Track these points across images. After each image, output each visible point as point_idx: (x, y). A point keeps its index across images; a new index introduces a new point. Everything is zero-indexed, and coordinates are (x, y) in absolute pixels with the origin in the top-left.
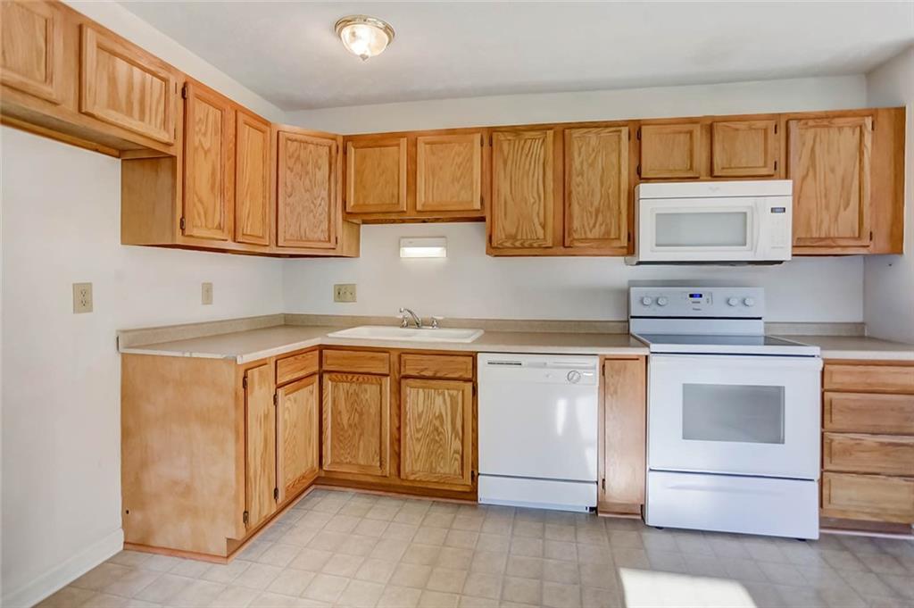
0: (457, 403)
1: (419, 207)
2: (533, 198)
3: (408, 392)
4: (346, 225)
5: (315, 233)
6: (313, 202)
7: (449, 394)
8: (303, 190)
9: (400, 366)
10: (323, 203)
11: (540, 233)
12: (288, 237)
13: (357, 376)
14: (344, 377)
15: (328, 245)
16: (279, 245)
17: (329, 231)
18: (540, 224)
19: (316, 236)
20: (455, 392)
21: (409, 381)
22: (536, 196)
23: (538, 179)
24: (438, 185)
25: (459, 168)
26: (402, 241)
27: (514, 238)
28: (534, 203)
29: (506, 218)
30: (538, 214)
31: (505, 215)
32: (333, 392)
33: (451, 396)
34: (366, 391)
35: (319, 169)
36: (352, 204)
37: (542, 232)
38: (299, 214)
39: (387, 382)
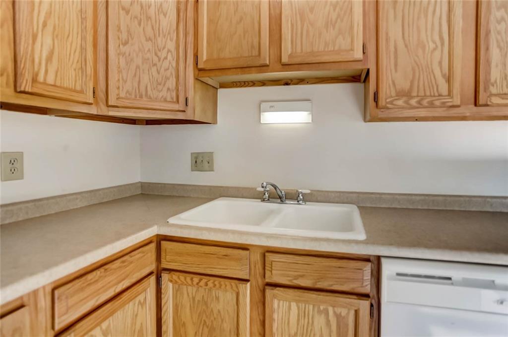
0: (347, 325)
1: (285, 59)
2: (434, 42)
3: (276, 305)
4: (198, 85)
5: (160, 91)
6: (156, 54)
7: (335, 312)
8: (143, 39)
9: (264, 269)
10: (169, 57)
11: (444, 88)
12: (122, 95)
13: (205, 279)
14: (188, 280)
15: (176, 107)
16: (110, 103)
17: (177, 90)
18: (444, 76)
19: (161, 95)
20: (344, 312)
21: (278, 291)
22: (437, 38)
23: (440, 18)
24: (308, 31)
25: (334, 10)
26: (263, 105)
27: (407, 94)
28: (435, 49)
29: (396, 71)
30: (440, 63)
31: (396, 65)
32: (175, 297)
33: (338, 316)
34: (217, 298)
35: (165, 15)
36: (205, 58)
37: (446, 86)
38: (138, 67)
39: (246, 290)
